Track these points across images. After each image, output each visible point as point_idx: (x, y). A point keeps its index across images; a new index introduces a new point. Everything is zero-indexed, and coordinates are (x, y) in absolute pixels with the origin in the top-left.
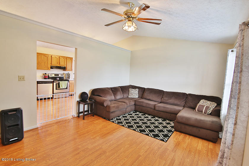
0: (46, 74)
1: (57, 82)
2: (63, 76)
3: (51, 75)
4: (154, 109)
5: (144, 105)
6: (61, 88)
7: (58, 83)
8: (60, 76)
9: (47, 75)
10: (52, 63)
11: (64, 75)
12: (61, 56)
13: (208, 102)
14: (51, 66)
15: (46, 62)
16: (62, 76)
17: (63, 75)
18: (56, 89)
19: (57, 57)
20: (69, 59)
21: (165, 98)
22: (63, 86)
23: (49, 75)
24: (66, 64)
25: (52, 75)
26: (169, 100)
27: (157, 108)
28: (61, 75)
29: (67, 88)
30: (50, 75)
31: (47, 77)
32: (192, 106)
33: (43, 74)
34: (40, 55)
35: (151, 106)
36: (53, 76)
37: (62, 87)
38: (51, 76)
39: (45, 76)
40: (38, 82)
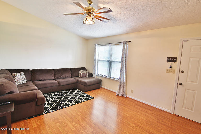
4: (59, 86)
5: (48, 85)
13: (84, 71)
21: (58, 75)
26: (62, 76)
27: (62, 84)
32: (77, 75)
35: (55, 85)
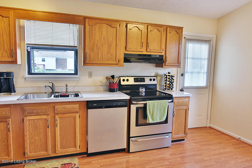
0: (113, 77)
1: (141, 104)
2: (155, 82)
3: (126, 78)
6: (150, 120)
7: (142, 106)
8: (147, 82)
9: (116, 80)
10: (129, 46)
11: (159, 78)
12: (152, 25)
14: (125, 54)
15: (114, 44)
16: (153, 82)
17: (154, 80)
18: (137, 125)
19: (141, 27)
20: (174, 32)
22: (155, 115)
23: (122, 79)
24: (163, 47)
25: (127, 80)
28: (151, 80)
29: (166, 121)
30: (124, 80)
31: (116, 87)
33: (107, 78)
34: (96, 24)
36: (131, 82)
37: (153, 119)
38: (125, 83)
39: (110, 83)
40: (90, 105)
